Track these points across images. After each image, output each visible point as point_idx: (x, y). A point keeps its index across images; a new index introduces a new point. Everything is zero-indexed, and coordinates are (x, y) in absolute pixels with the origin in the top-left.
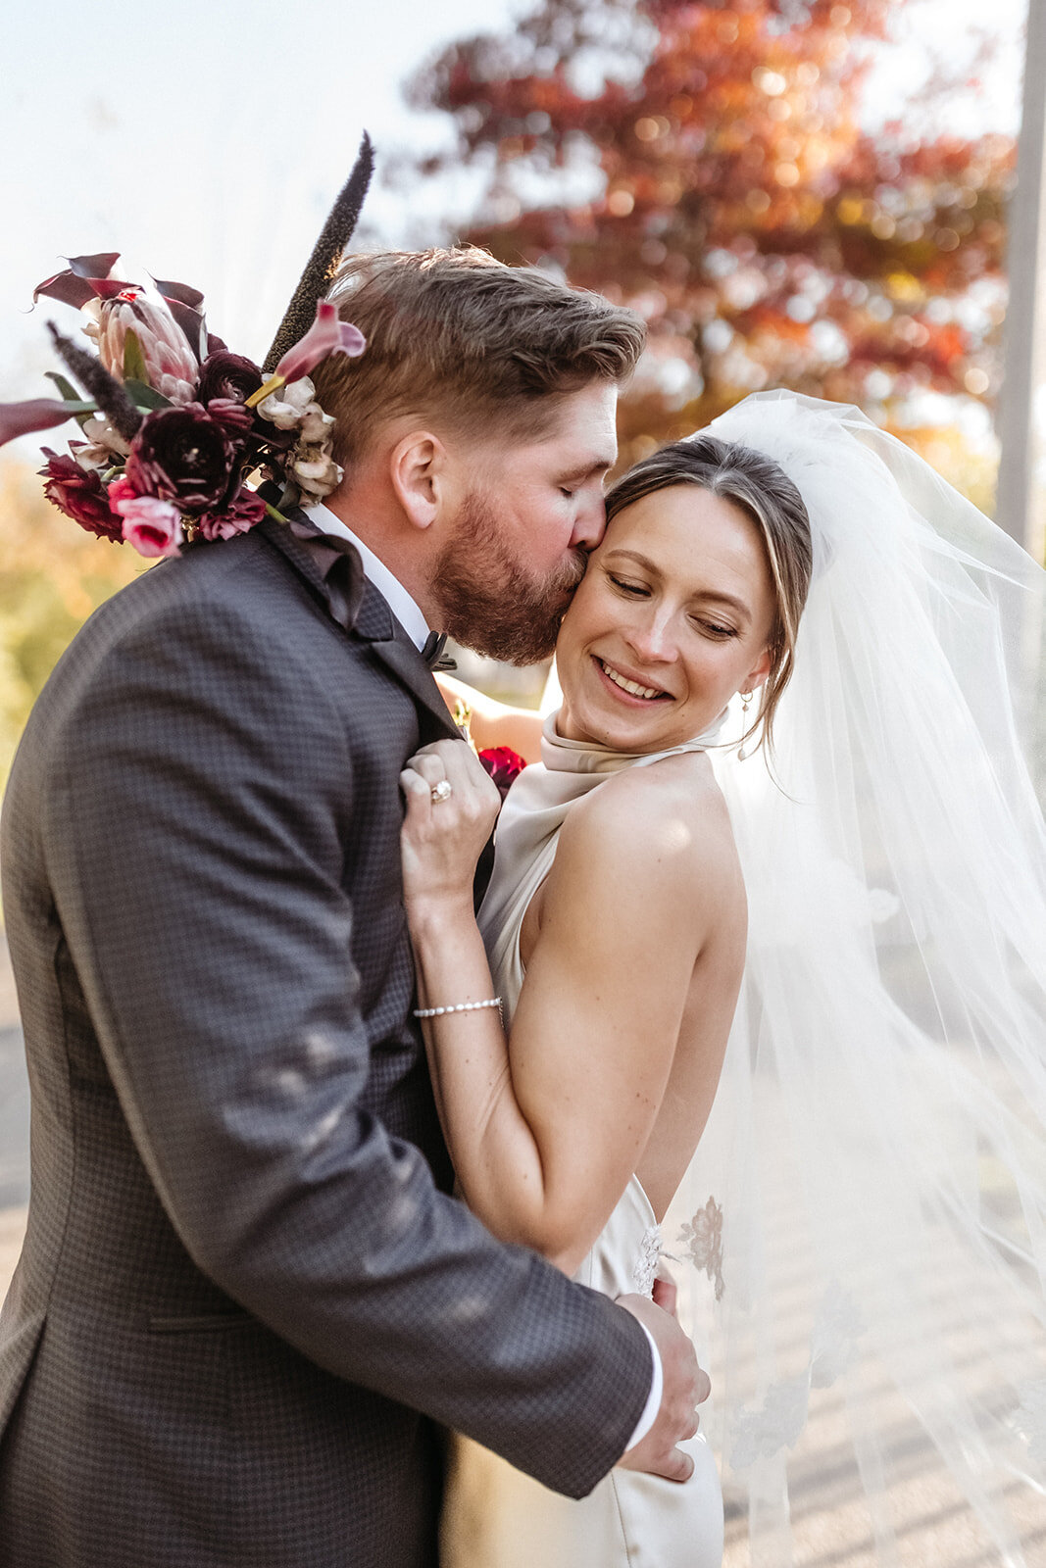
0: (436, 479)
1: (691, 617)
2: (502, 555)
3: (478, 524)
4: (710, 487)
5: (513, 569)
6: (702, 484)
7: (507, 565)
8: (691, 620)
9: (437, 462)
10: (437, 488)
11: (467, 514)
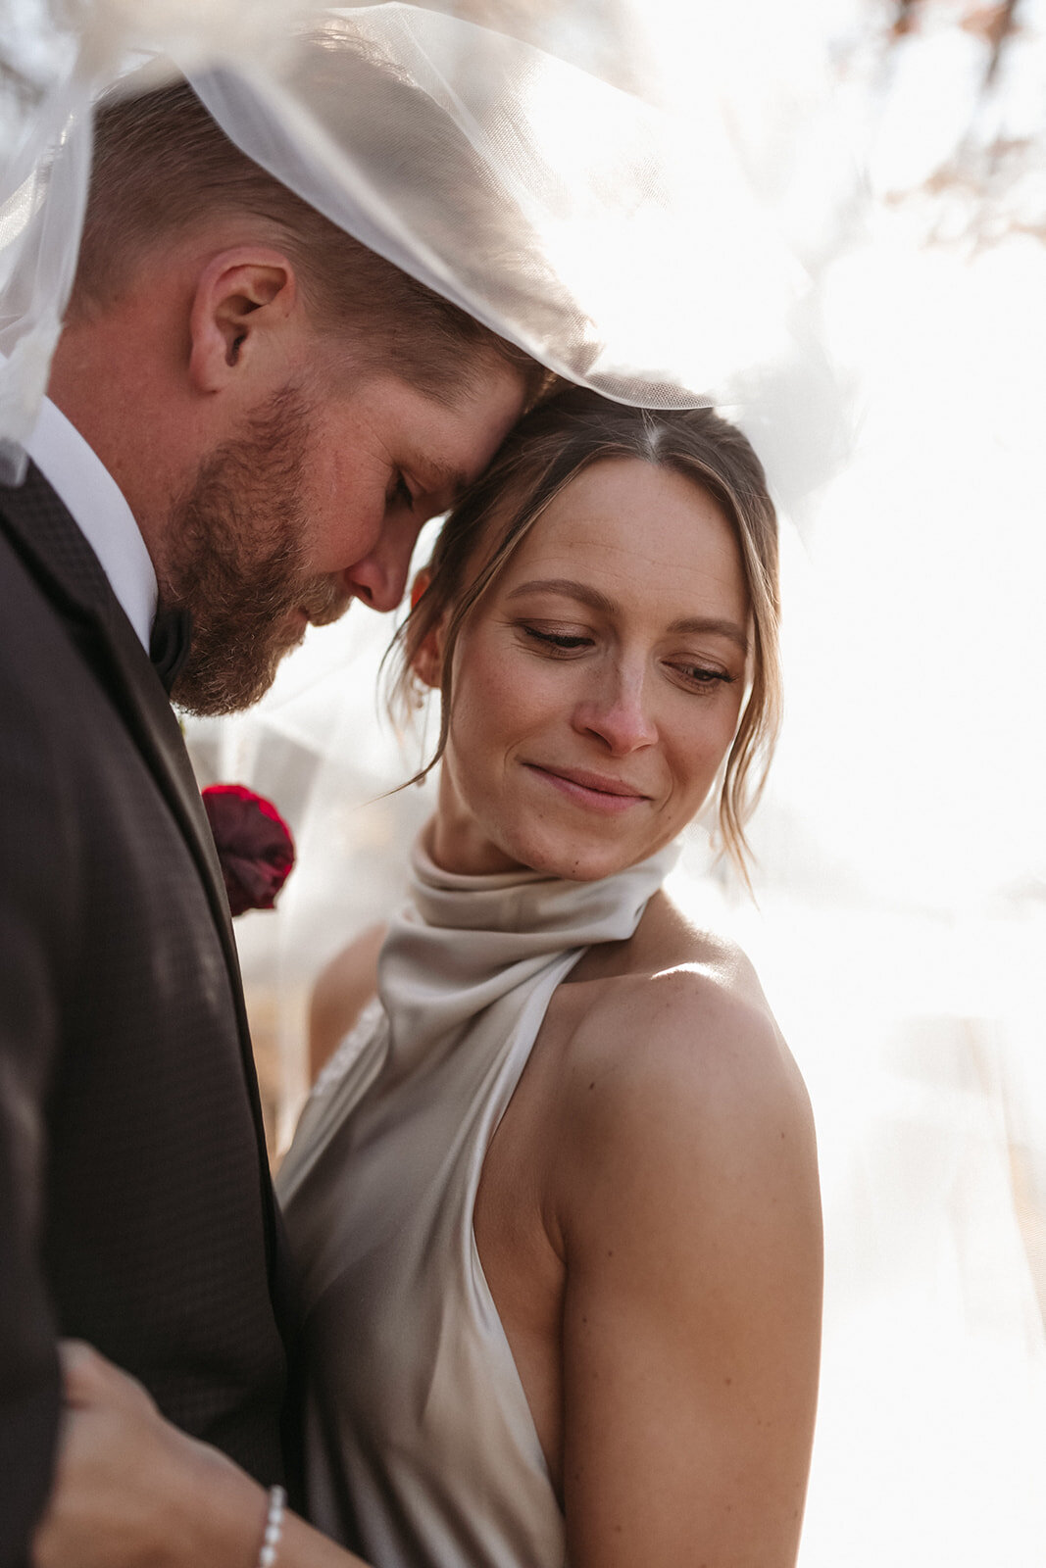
0: (254, 334)
1: (665, 663)
2: (286, 509)
3: (283, 436)
4: (645, 454)
5: (288, 535)
6: (637, 452)
7: (284, 527)
8: (666, 669)
9: (273, 309)
10: (248, 347)
11: (275, 412)
